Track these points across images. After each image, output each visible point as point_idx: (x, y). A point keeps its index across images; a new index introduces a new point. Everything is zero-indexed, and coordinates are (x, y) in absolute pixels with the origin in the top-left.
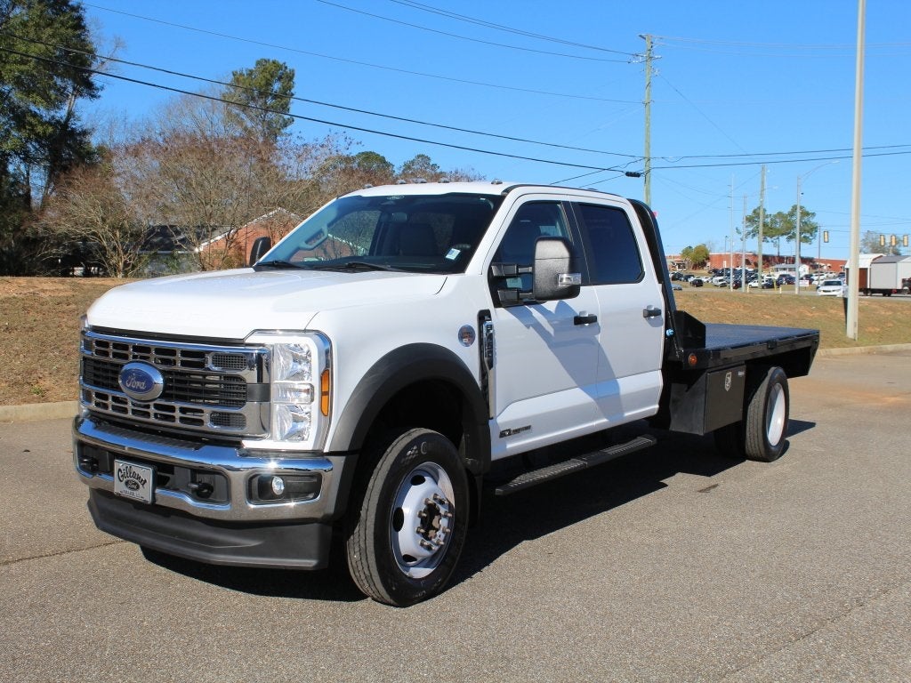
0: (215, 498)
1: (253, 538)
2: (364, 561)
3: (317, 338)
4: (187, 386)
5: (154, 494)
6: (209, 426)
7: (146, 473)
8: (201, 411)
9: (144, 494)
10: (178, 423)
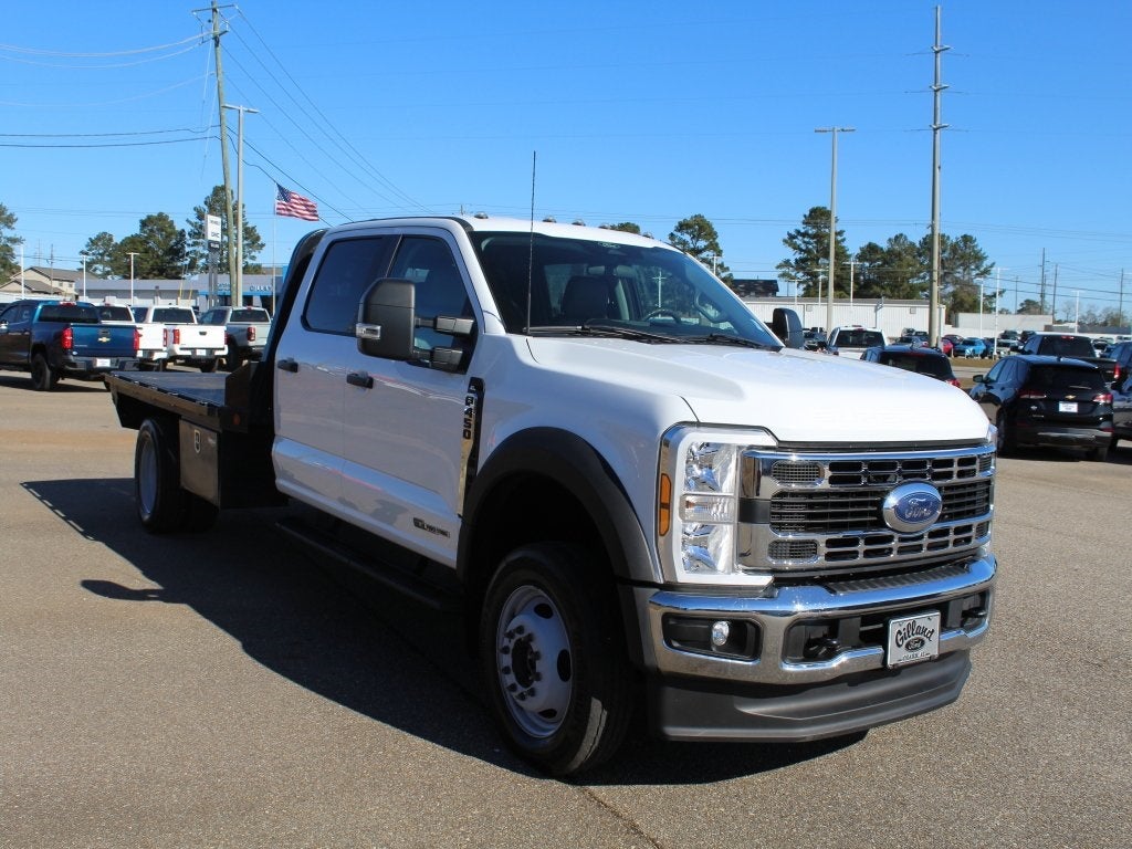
5: (940, 643)
7: (931, 621)
8: (971, 527)
10: (951, 548)
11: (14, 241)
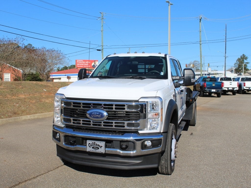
0: (129, 149)
1: (139, 160)
2: (166, 163)
3: (159, 99)
4: (116, 115)
5: (105, 150)
6: (126, 127)
7: (103, 144)
8: (124, 123)
9: (102, 150)
10: (114, 127)
11: (247, 63)
